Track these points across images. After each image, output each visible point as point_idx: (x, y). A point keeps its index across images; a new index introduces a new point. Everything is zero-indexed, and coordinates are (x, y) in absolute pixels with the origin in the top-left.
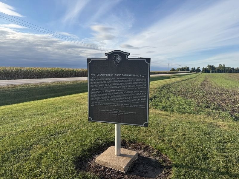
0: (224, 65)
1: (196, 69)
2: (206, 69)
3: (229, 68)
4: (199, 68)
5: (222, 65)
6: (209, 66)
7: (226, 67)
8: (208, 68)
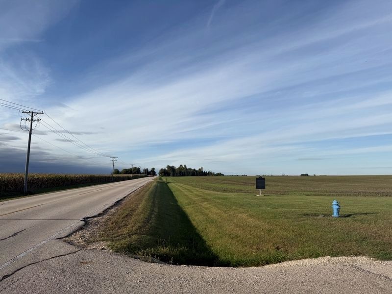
0: (185, 165)
1: (149, 170)
2: (165, 170)
3: (190, 169)
4: (154, 169)
5: (183, 166)
6: (169, 167)
7: (187, 168)
8: (166, 169)
